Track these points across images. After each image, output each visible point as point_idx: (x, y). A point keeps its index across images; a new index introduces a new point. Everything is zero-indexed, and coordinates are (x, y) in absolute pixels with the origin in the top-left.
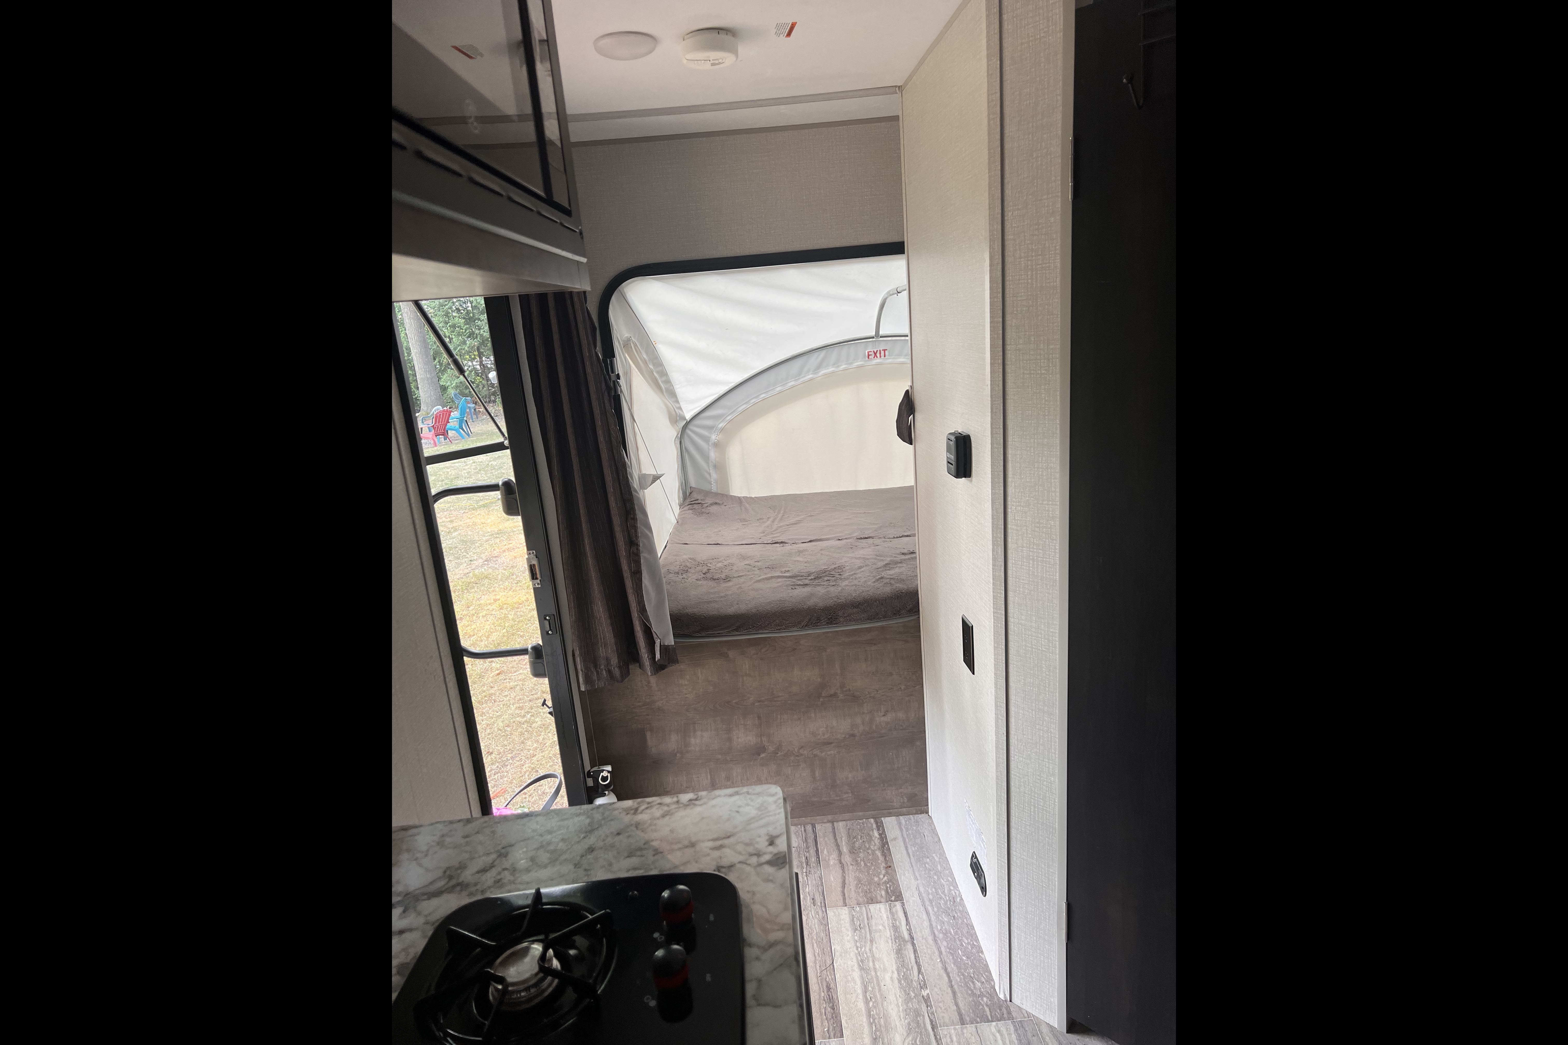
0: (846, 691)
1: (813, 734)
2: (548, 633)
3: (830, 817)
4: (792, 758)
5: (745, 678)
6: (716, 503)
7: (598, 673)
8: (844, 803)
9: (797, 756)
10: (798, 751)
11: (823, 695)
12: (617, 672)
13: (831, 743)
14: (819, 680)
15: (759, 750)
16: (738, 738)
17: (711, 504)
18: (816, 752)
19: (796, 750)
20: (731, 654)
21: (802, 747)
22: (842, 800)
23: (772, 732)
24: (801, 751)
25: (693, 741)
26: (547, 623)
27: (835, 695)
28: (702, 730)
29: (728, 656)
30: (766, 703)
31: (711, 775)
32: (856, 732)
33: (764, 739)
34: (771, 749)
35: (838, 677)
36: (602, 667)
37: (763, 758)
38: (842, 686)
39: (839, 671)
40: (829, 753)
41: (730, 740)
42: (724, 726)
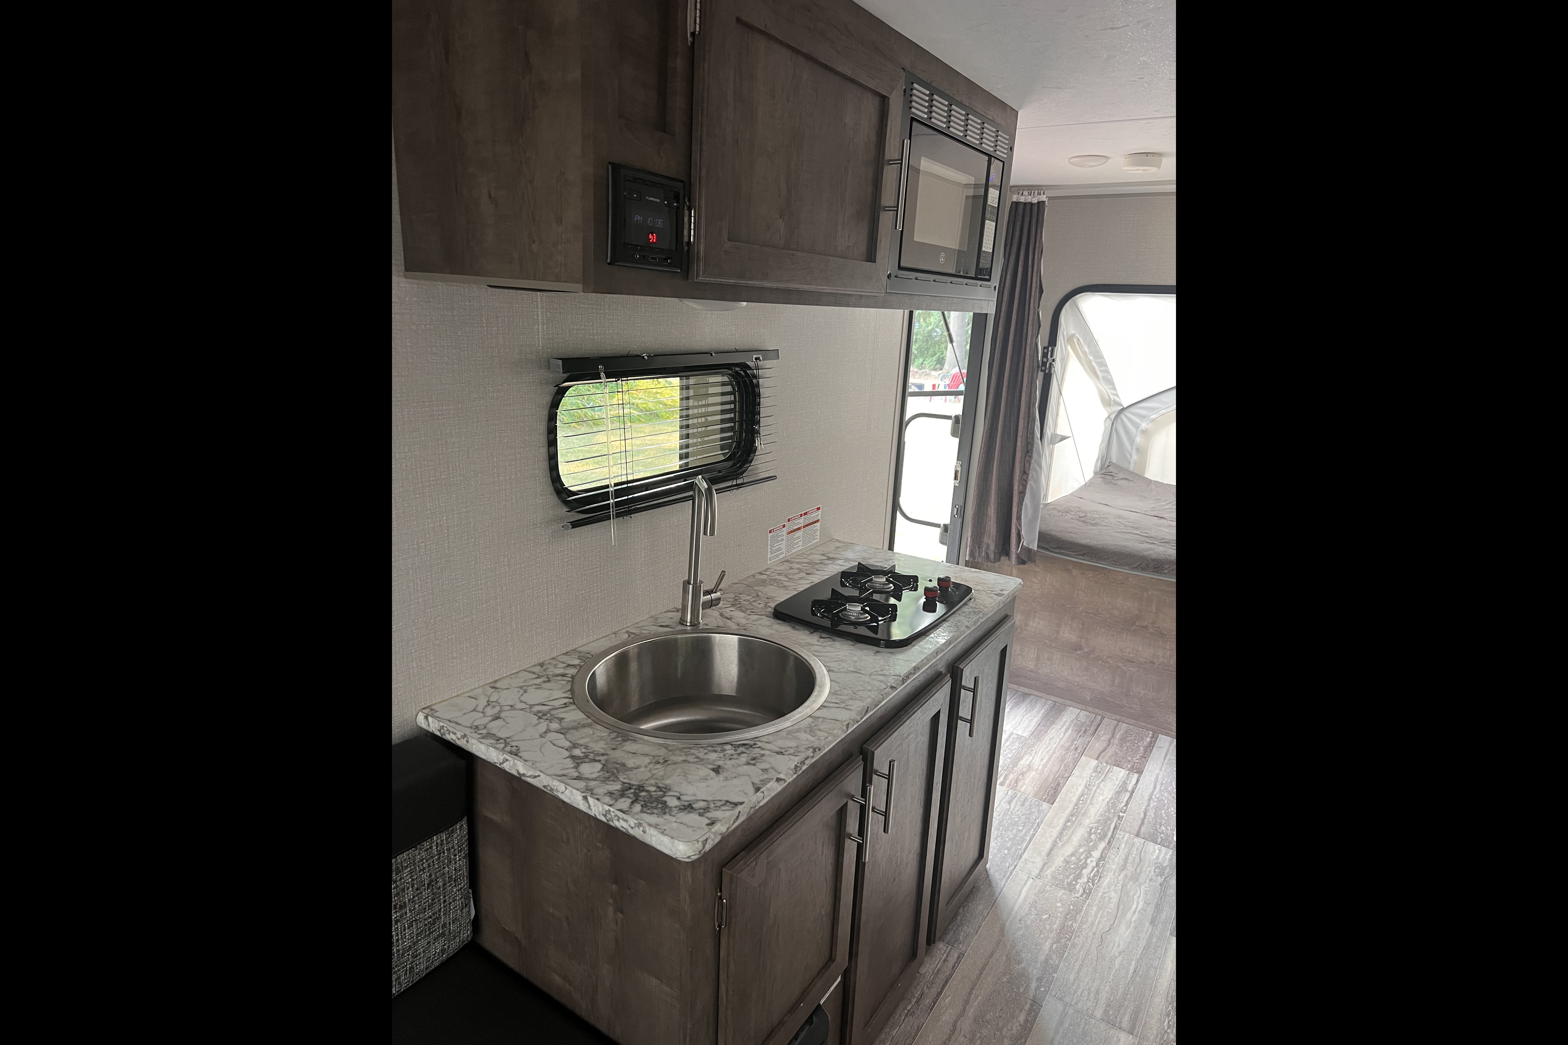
0: (1156, 627)
1: (1121, 650)
2: (955, 516)
3: (1118, 717)
4: (1100, 662)
5: (1080, 592)
6: (1126, 479)
7: (979, 552)
8: (1132, 711)
9: (1105, 662)
10: (1106, 659)
11: (1137, 624)
12: (992, 556)
13: (1134, 662)
14: (1136, 612)
15: (1077, 647)
16: (1064, 633)
17: (1122, 479)
18: (1120, 665)
19: (1105, 657)
20: (1074, 572)
21: (1110, 657)
22: (1131, 708)
23: (1090, 637)
24: (1108, 660)
25: (1031, 623)
26: (956, 509)
27: (1146, 627)
28: (1039, 619)
29: (1072, 572)
30: (1091, 615)
31: (1038, 652)
32: (1156, 661)
33: (1083, 641)
34: (1086, 650)
35: (1152, 615)
36: (983, 549)
37: (1078, 654)
38: (1154, 623)
39: (1154, 611)
40: (1130, 669)
41: (1058, 632)
42: (1056, 621)
